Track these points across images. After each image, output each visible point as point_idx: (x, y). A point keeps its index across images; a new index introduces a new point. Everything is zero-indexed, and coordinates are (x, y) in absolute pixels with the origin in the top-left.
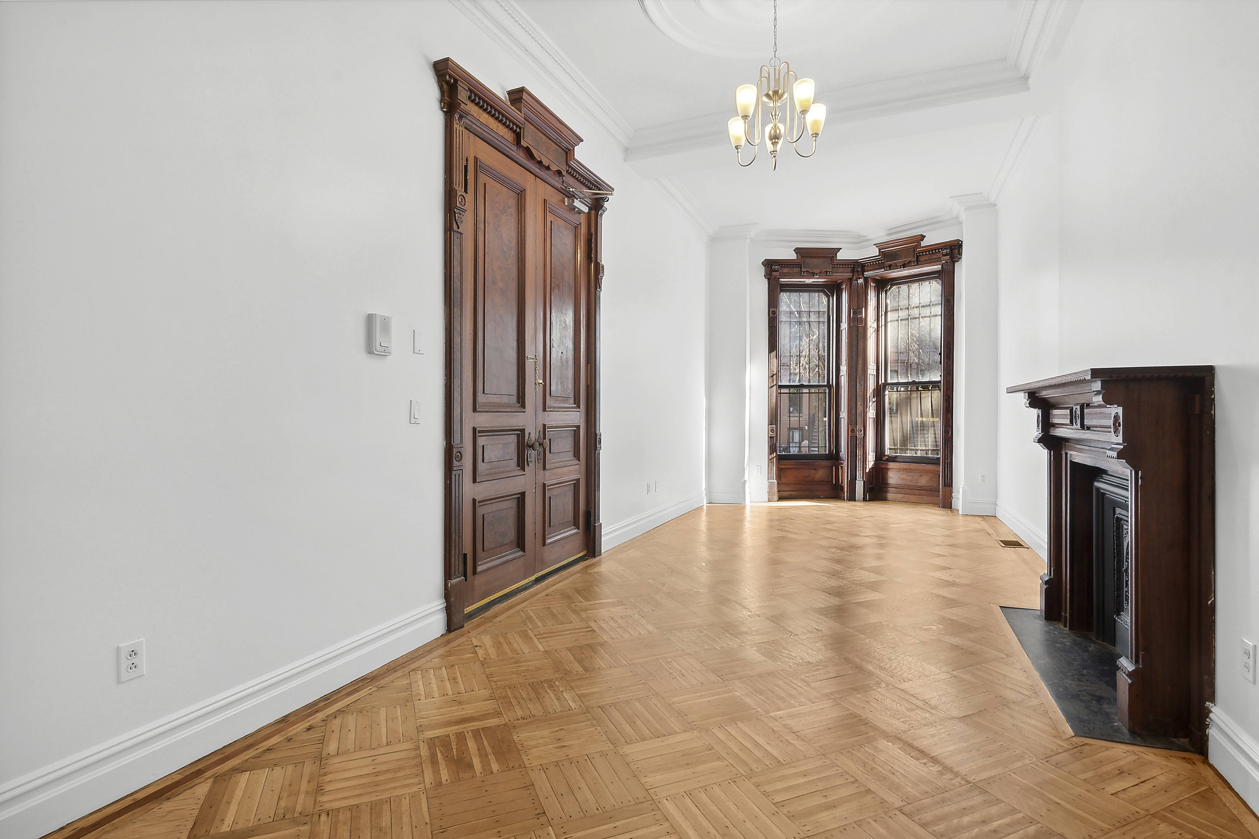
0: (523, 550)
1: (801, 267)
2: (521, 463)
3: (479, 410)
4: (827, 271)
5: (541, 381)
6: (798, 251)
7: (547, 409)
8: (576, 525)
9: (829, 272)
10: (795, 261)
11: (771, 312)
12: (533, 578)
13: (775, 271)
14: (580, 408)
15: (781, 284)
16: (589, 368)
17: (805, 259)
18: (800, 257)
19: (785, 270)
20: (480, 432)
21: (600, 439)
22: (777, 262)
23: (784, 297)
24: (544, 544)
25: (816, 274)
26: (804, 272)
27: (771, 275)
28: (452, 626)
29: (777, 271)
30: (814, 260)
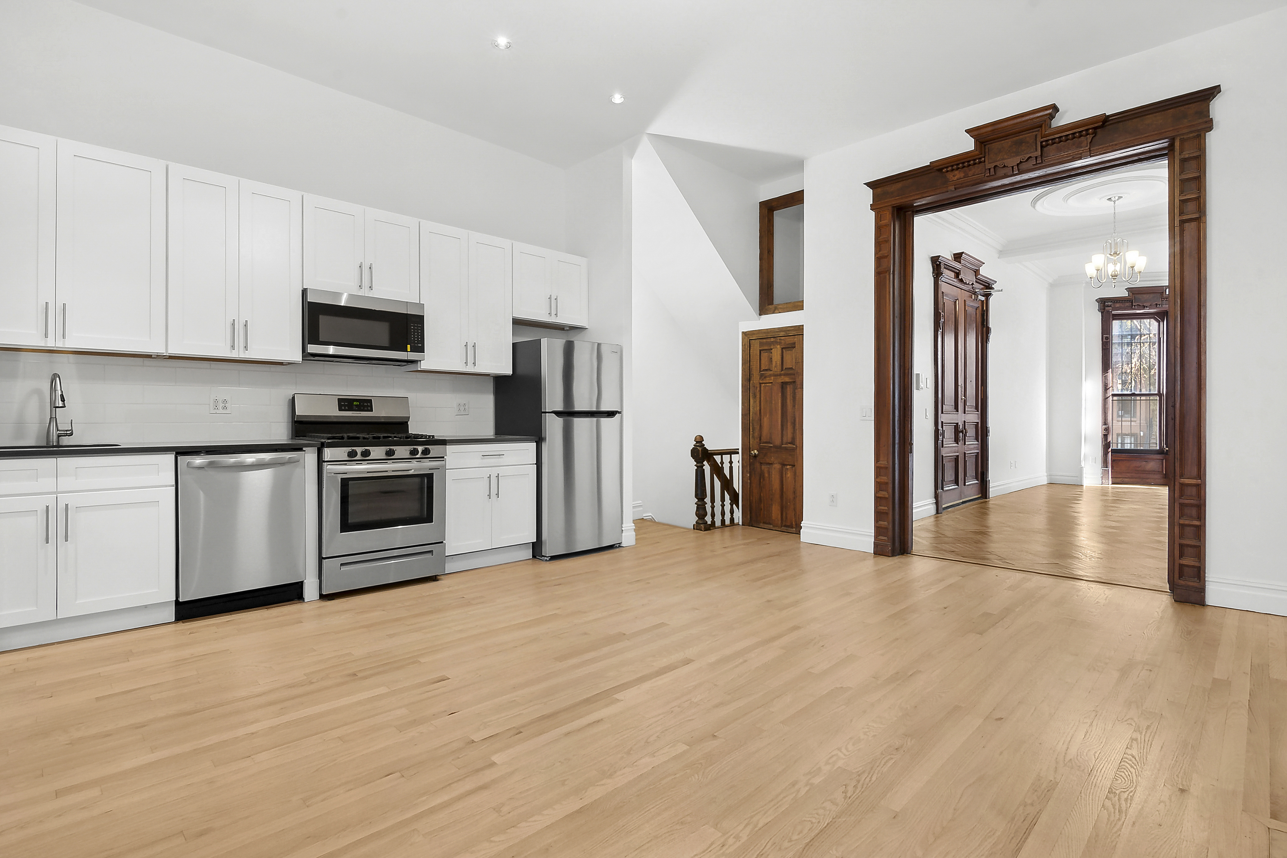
0: (958, 485)
1: (1132, 302)
2: (957, 440)
3: (944, 413)
4: (1157, 304)
5: (964, 398)
6: (1129, 290)
7: (966, 413)
8: (977, 479)
9: (1159, 304)
10: (1127, 298)
11: (1104, 338)
12: (961, 501)
13: (1108, 306)
14: (978, 412)
15: (1113, 315)
16: (983, 389)
17: (1135, 296)
18: (1131, 294)
19: (1118, 305)
20: (945, 423)
21: (989, 430)
22: (1110, 299)
23: (1116, 324)
24: (965, 485)
25: (1147, 306)
26: (1135, 306)
27: (1104, 309)
28: (937, 512)
29: (1111, 306)
30: (1145, 296)
